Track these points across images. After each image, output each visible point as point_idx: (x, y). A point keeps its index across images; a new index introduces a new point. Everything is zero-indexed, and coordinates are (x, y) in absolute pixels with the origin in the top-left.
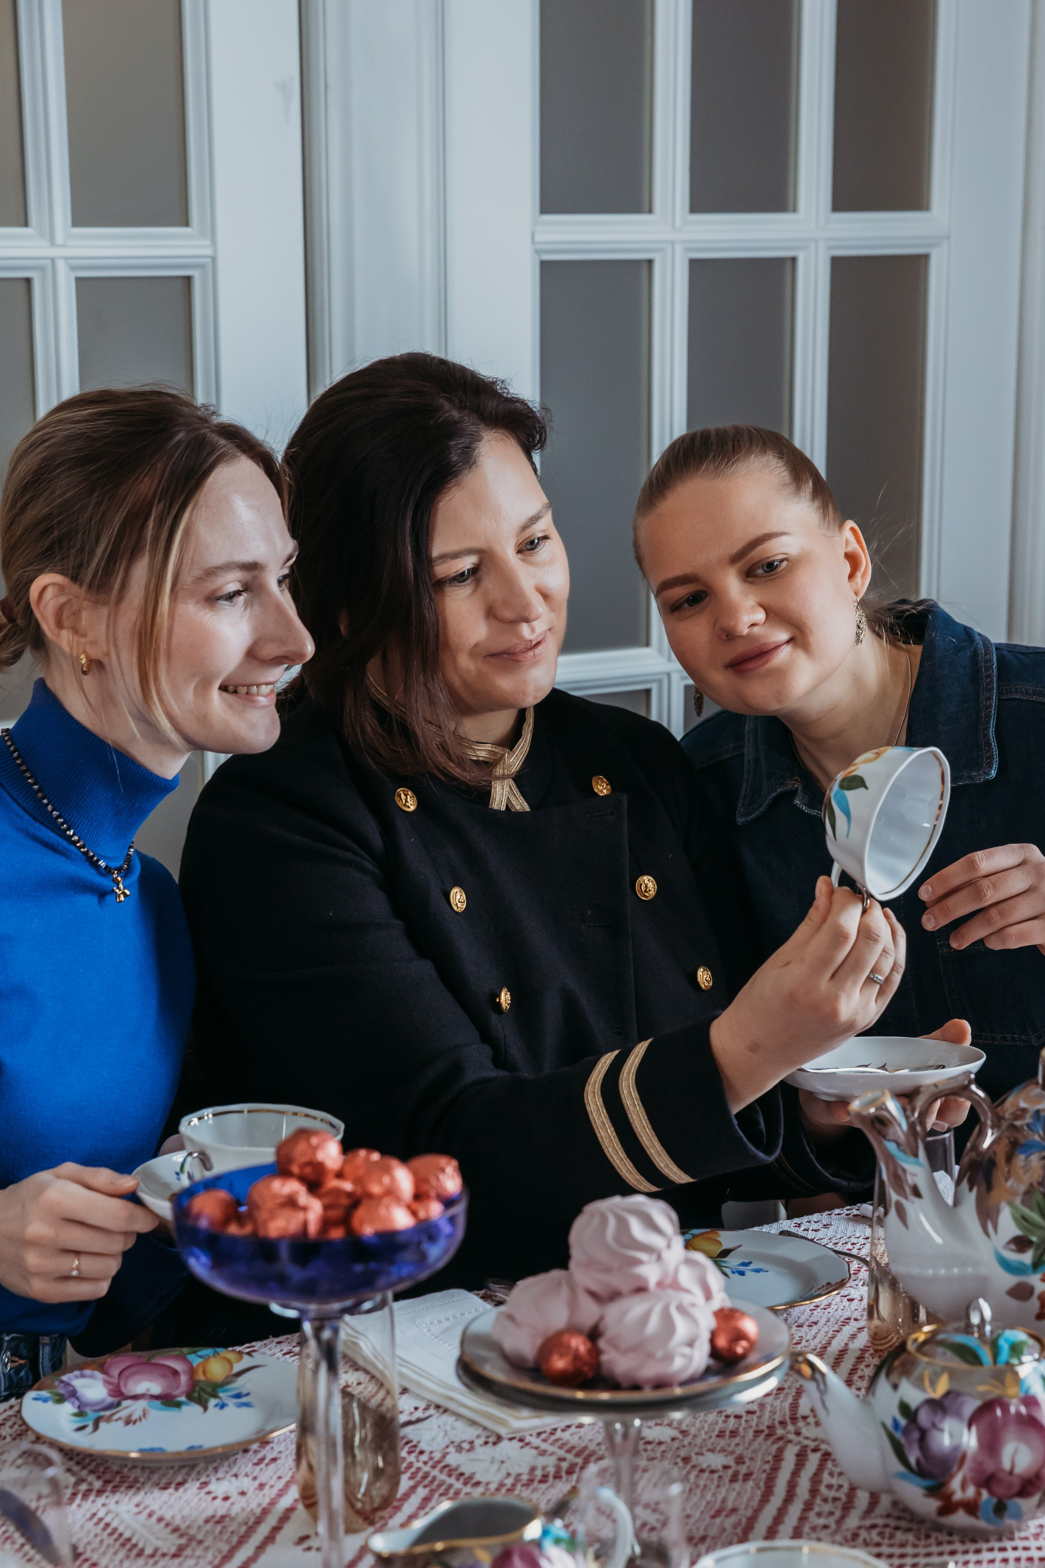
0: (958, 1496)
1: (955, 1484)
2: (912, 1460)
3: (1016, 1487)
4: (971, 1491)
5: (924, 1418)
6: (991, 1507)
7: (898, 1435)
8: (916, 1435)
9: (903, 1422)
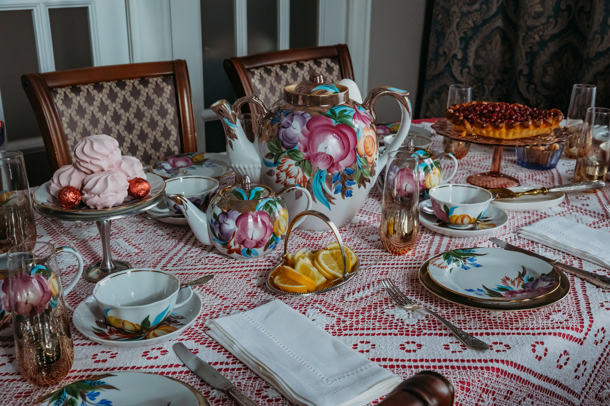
0: (233, 247)
1: (232, 243)
2: (217, 234)
3: (254, 245)
4: (237, 246)
5: (220, 219)
6: (245, 251)
7: (213, 225)
8: (218, 225)
9: (214, 220)
